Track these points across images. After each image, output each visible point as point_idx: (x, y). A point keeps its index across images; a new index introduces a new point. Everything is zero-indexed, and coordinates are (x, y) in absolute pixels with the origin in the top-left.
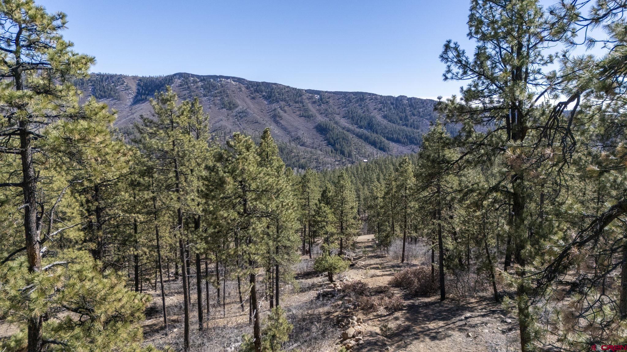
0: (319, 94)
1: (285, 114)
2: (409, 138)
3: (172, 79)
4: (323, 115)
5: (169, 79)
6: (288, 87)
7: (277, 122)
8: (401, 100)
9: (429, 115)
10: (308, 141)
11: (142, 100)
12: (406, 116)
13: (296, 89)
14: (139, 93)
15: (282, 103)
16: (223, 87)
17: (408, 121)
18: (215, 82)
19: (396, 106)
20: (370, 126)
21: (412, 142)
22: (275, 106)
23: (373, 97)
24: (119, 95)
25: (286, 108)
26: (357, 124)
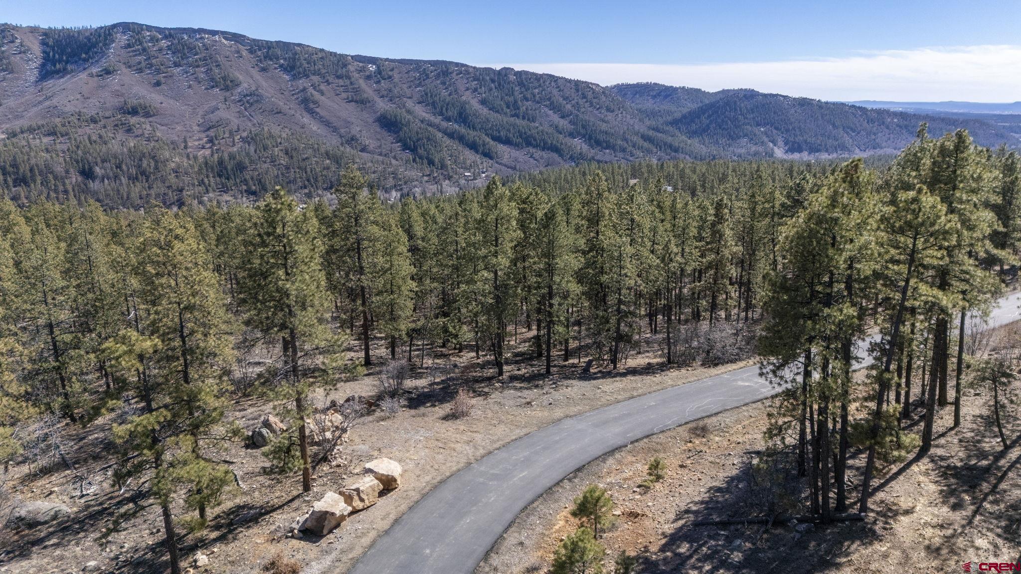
0: (374, 63)
1: (323, 98)
2: (524, 136)
3: (110, 34)
4: (386, 99)
5: (105, 35)
6: (322, 50)
7: (311, 112)
8: (506, 75)
9: (549, 99)
10: (371, 144)
11: (57, 72)
12: (516, 102)
13: (335, 54)
14: (47, 58)
15: (315, 79)
16: (207, 49)
17: (518, 109)
18: (191, 41)
19: (500, 85)
20: (463, 117)
21: (529, 144)
22: (302, 83)
23: (463, 70)
24: (9, 63)
25: (323, 87)
26: (441, 114)
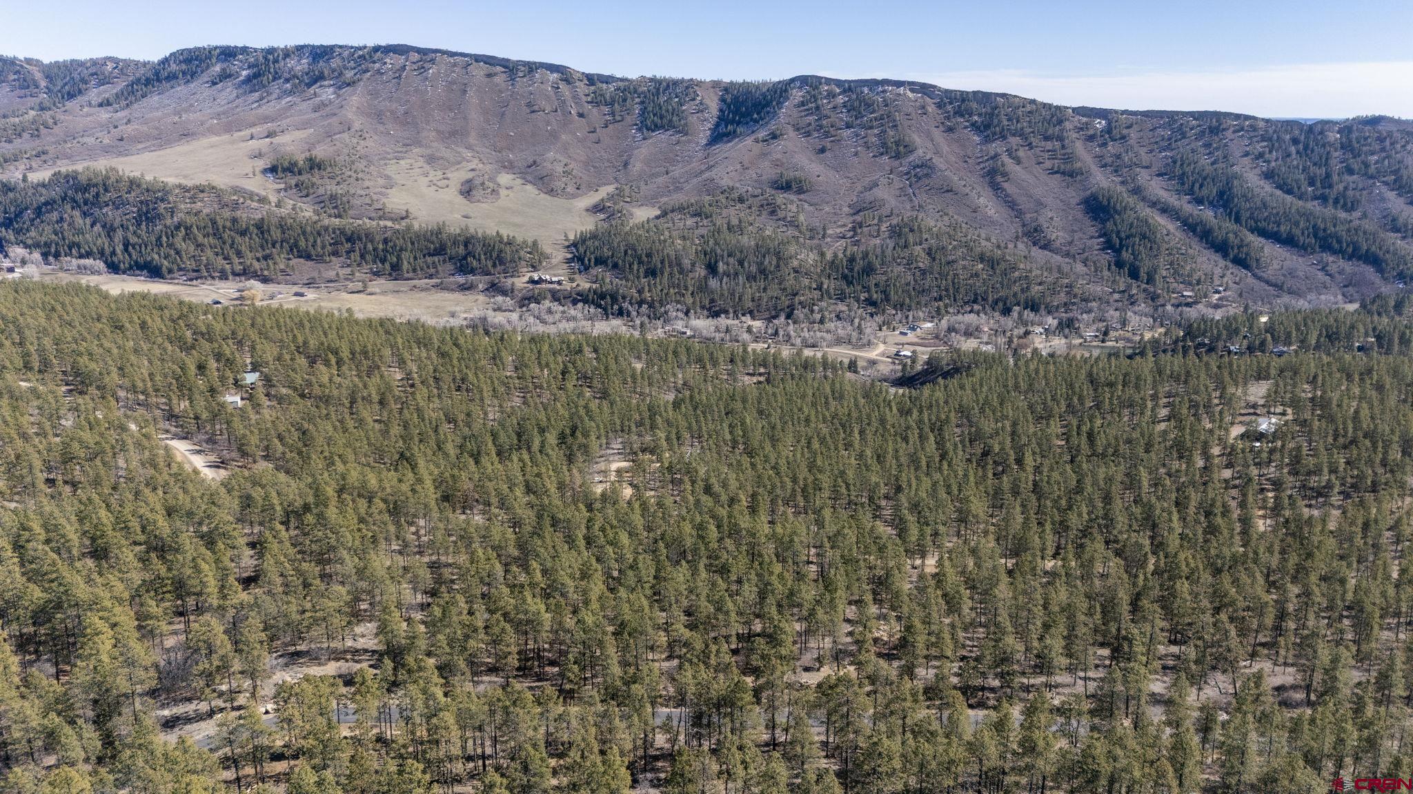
0: (1105, 117)
1: (1018, 168)
2: (1321, 234)
3: (786, 91)
4: (1110, 169)
5: (780, 91)
6: (1033, 102)
7: (996, 187)
8: (1321, 133)
9: (1396, 172)
10: (1061, 237)
11: (727, 135)
12: (1328, 176)
13: (1050, 105)
14: (722, 119)
15: (1014, 141)
16: (886, 105)
17: (1330, 186)
18: (871, 95)
19: (1306, 147)
20: (1224, 200)
21: (1326, 247)
22: (996, 147)
23: (1246, 125)
24: (686, 124)
25: (1021, 153)
26: (1191, 192)
